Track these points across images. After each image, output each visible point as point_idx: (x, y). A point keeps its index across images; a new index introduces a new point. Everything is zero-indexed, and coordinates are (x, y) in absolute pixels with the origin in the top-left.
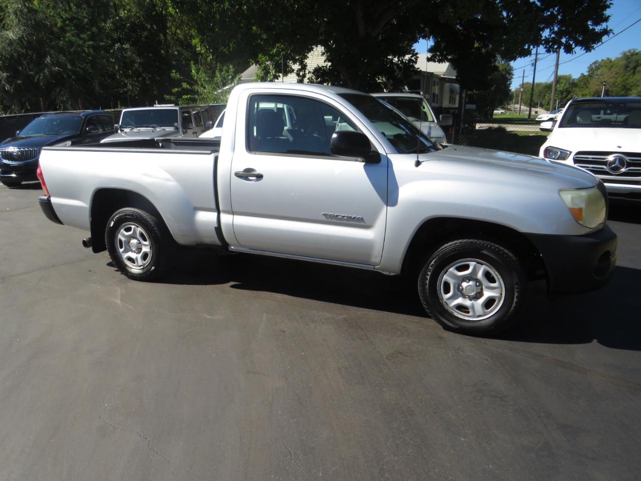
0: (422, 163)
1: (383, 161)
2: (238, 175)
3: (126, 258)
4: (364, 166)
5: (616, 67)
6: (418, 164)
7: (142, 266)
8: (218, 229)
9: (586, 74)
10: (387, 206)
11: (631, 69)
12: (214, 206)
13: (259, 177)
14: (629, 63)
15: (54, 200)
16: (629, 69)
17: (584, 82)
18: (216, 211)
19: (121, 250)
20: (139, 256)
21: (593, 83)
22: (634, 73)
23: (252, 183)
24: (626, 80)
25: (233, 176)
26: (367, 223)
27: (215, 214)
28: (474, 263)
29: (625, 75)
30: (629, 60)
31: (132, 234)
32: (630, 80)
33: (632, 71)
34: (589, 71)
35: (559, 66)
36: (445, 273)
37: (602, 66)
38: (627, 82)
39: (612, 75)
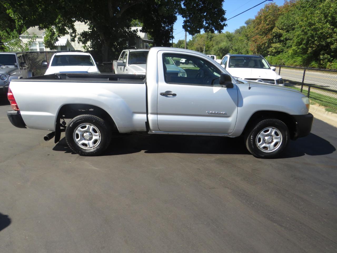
0: (251, 88)
1: (235, 87)
2: (162, 94)
3: (81, 144)
4: (227, 89)
5: (203, 37)
6: (250, 88)
7: (92, 147)
8: (147, 123)
9: (191, 40)
10: (238, 107)
11: (209, 39)
12: (145, 111)
13: (174, 95)
14: (208, 36)
15: (22, 113)
16: (208, 39)
17: (191, 43)
18: (146, 113)
19: (77, 140)
20: (91, 142)
21: (195, 44)
22: (211, 40)
23: (170, 98)
24: (208, 43)
25: (159, 95)
26: (228, 115)
27: (145, 115)
28: (271, 129)
29: (207, 41)
30: (208, 35)
31: (87, 130)
32: (209, 44)
33: (210, 39)
34: (192, 39)
35: (187, 36)
36: (259, 134)
37: (197, 37)
38: (208, 44)
39: (202, 41)
